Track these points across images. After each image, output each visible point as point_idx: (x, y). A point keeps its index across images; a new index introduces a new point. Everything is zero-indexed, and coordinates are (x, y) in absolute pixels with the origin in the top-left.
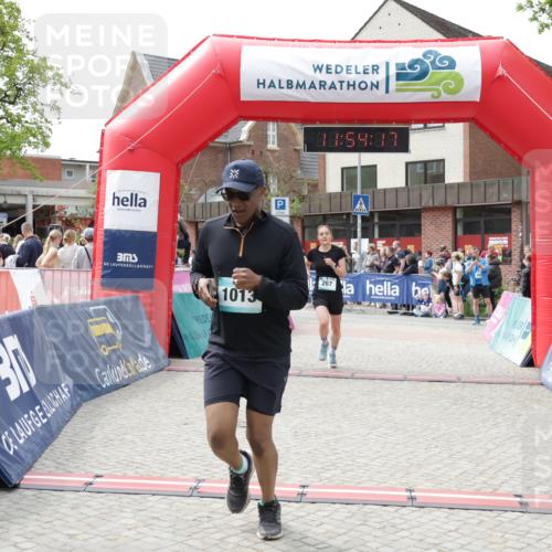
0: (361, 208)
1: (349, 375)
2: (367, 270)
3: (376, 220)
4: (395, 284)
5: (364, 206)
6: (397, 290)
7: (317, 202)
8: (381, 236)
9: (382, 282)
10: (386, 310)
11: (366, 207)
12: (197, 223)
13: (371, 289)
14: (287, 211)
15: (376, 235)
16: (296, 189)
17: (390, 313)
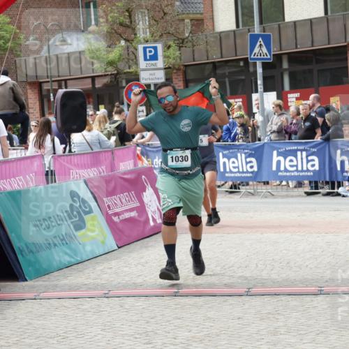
0: (261, 52)
1: (243, 290)
2: (273, 136)
3: (285, 65)
4: (313, 154)
5: (264, 50)
6: (316, 162)
7: (202, 47)
8: (294, 88)
9: (294, 153)
10: (301, 191)
11: (269, 50)
12: (40, 84)
13: (279, 163)
14: (160, 63)
15: (287, 87)
16: (172, 30)
17: (308, 194)
